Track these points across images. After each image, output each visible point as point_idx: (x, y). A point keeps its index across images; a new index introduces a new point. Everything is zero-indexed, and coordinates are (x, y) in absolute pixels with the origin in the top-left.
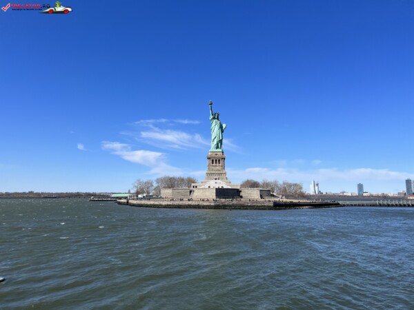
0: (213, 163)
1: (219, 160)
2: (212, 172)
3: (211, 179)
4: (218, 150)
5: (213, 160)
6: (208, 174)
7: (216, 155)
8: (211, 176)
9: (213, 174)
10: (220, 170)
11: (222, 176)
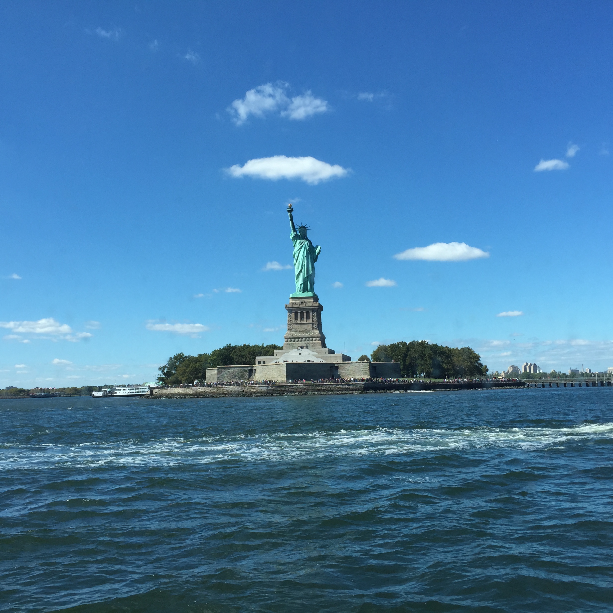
0: (296, 318)
1: (308, 313)
2: (295, 335)
3: (293, 347)
5: (296, 314)
6: (288, 339)
7: (302, 302)
8: (293, 343)
9: (297, 338)
10: (309, 331)
11: (314, 342)
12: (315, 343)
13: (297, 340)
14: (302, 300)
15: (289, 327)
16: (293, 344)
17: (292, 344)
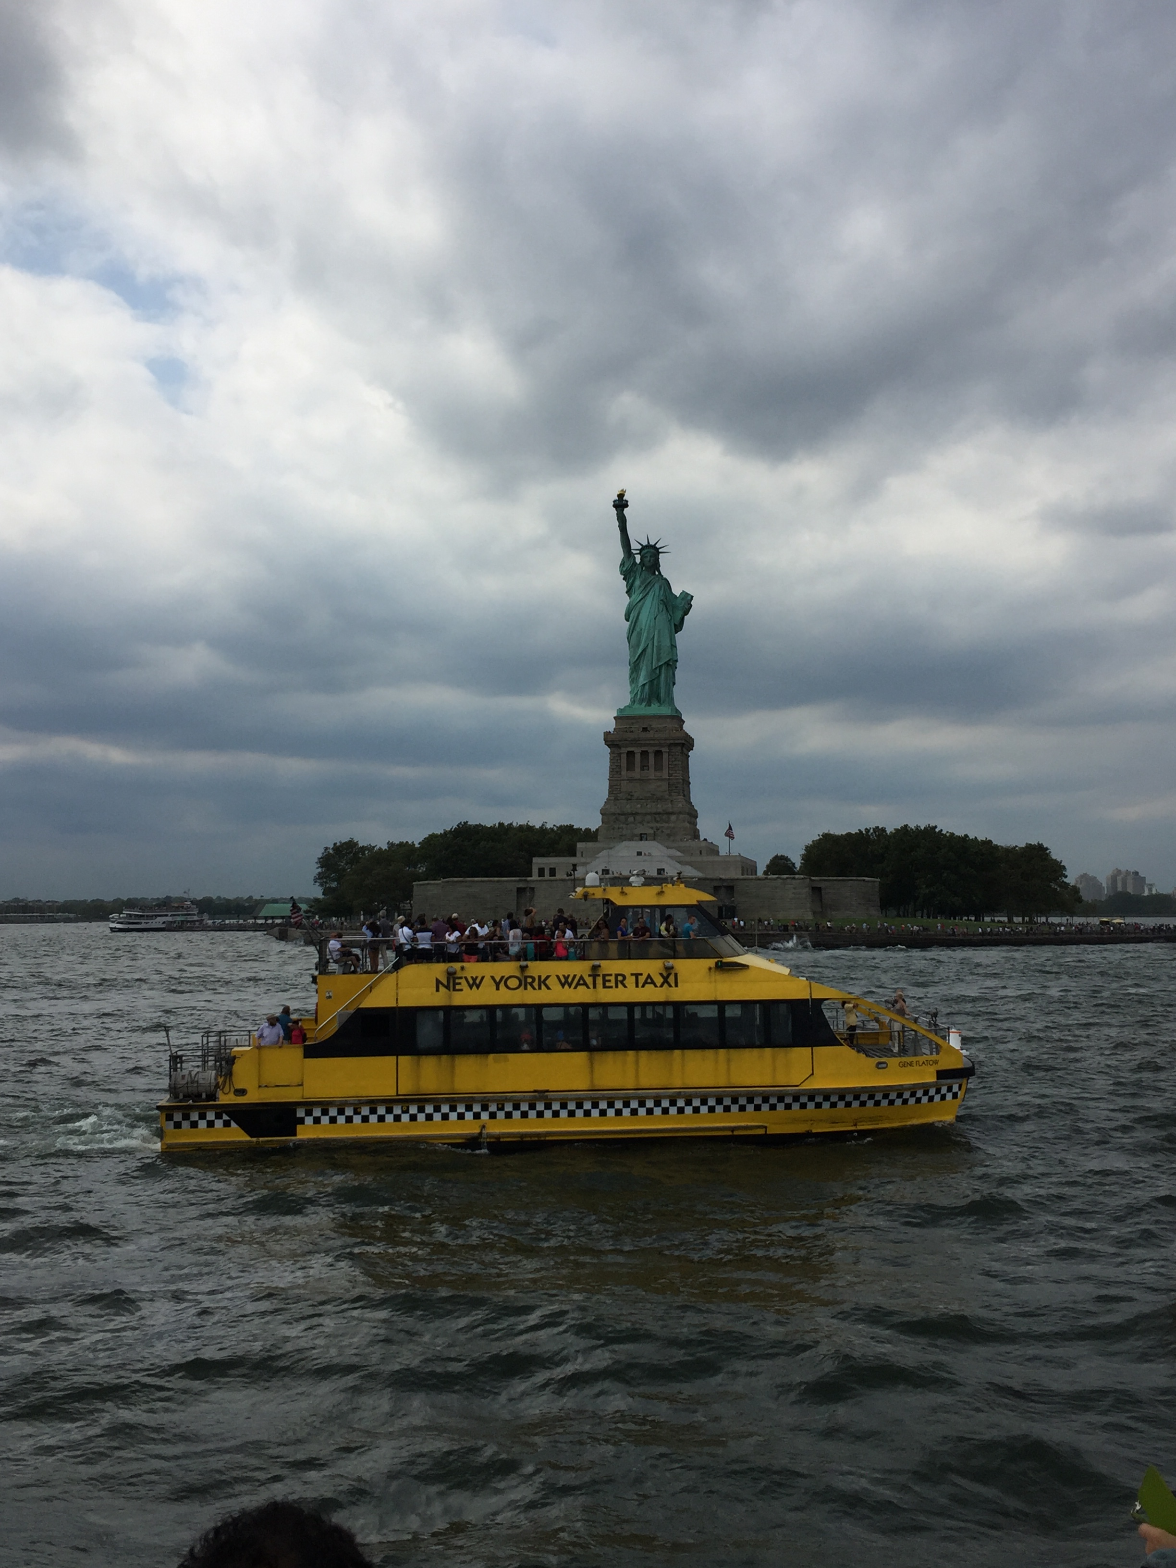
0: (630, 766)
1: (658, 753)
2: (628, 808)
3: (622, 838)
4: (655, 709)
5: (631, 754)
6: (610, 814)
7: (645, 729)
8: (622, 825)
9: (632, 814)
10: (661, 798)
11: (672, 825)
12: (674, 828)
13: (630, 819)
14: (645, 724)
15: (611, 787)
16: (622, 828)
17: (619, 828)
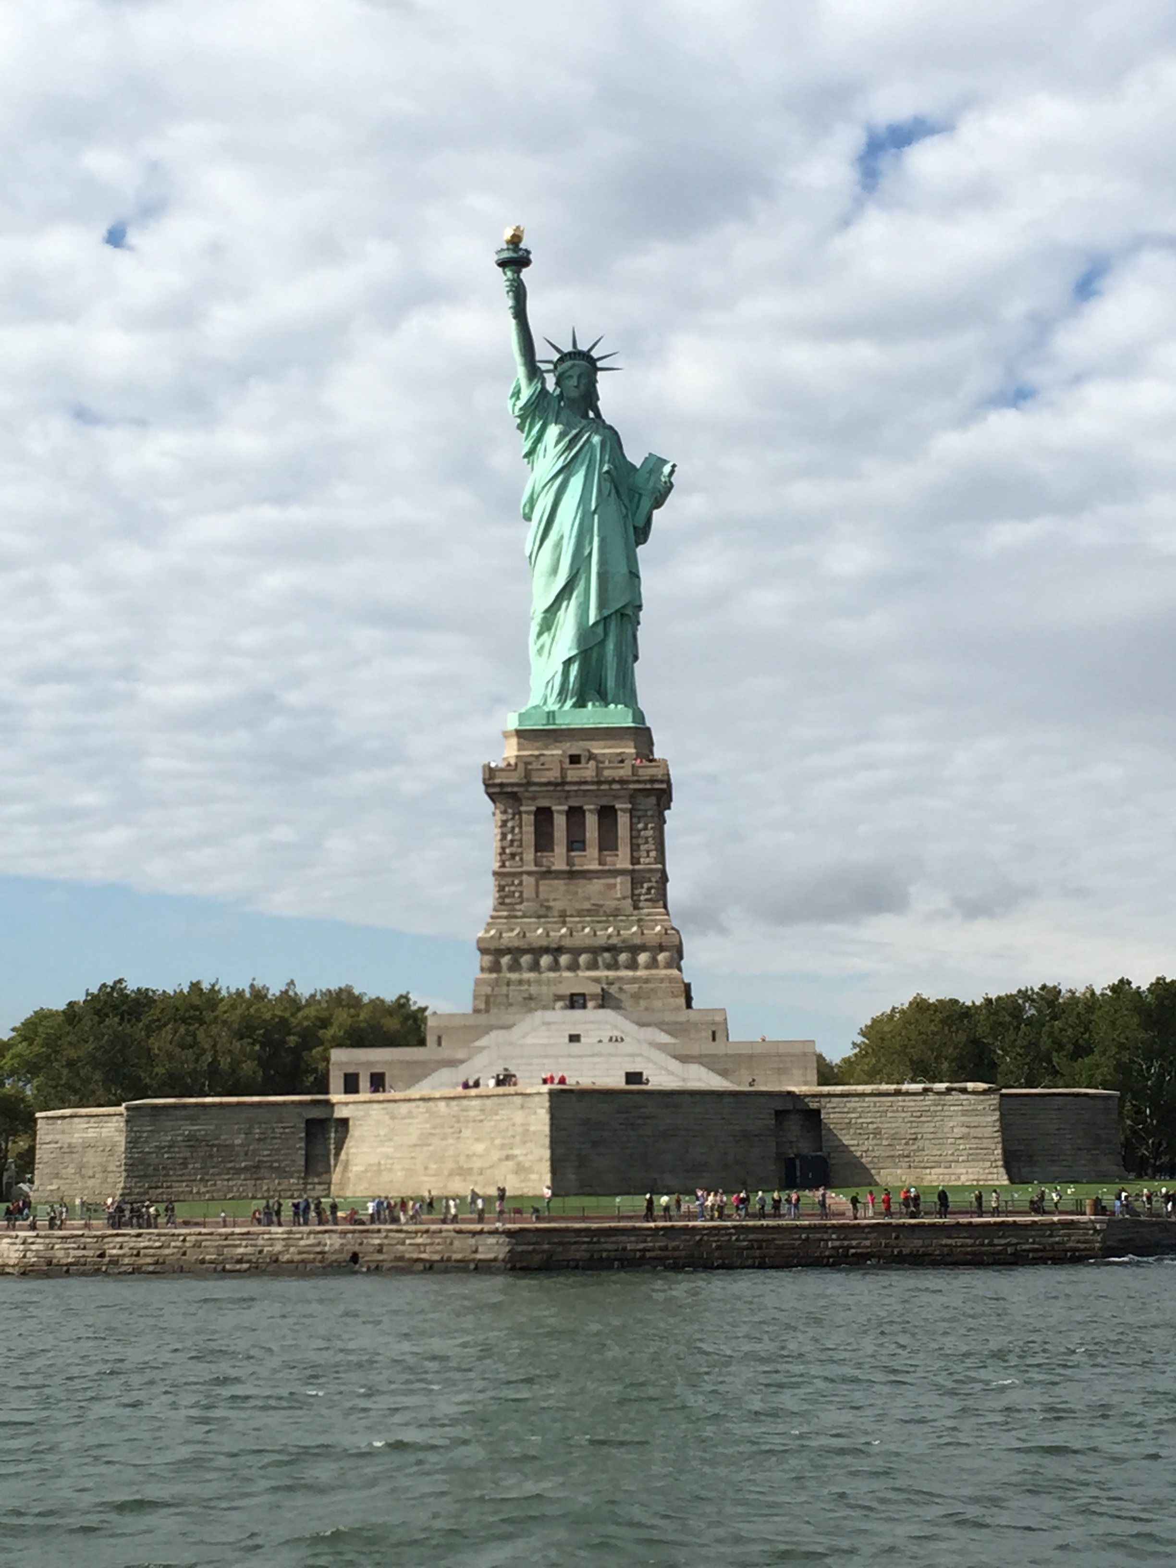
1: (607, 814)
3: (530, 1003)
4: (596, 715)
5: (544, 816)
6: (499, 952)
7: (575, 759)
8: (527, 975)
9: (546, 950)
10: (616, 913)
11: (641, 973)
12: (647, 981)
13: (545, 960)
14: (575, 748)
15: (501, 889)
16: (529, 982)
17: (520, 982)
